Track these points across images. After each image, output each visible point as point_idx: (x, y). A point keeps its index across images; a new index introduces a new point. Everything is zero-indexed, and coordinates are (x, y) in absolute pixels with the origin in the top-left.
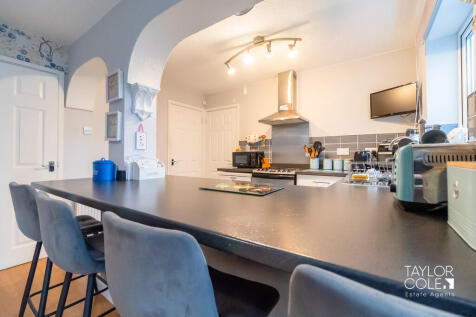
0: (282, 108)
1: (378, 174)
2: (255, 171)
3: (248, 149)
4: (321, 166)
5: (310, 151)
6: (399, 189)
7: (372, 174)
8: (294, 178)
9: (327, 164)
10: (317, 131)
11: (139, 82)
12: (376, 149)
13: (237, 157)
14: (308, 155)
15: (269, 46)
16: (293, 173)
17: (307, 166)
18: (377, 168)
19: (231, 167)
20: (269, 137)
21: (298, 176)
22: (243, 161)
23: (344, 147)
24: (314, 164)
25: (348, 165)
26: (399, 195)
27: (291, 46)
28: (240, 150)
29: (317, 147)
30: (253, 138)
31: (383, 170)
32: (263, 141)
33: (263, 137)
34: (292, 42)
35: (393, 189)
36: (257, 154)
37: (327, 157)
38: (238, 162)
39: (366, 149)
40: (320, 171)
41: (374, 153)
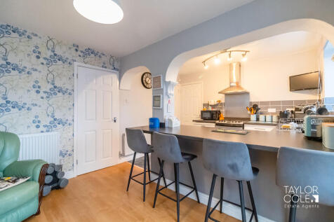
0: (232, 84)
1: (295, 125)
2: (217, 122)
3: (210, 109)
4: (258, 119)
5: (251, 110)
6: (305, 132)
7: (293, 125)
8: (243, 126)
9: (262, 118)
10: (254, 98)
11: (171, 81)
12: (294, 109)
13: (204, 113)
14: (249, 112)
15: (230, 55)
16: (242, 123)
17: (249, 119)
18: (295, 122)
19: (200, 119)
20: (223, 101)
21: (245, 125)
22: (208, 115)
23: (272, 108)
24: (253, 118)
25: (275, 119)
26: (305, 134)
27: (243, 55)
28: (206, 109)
29: (255, 108)
30: (213, 102)
31: (298, 122)
32: (219, 103)
33: (219, 101)
34: (244, 53)
35: (303, 132)
36: (216, 112)
37: (261, 114)
38: (204, 116)
39: (287, 109)
40: (257, 122)
41: (292, 112)
